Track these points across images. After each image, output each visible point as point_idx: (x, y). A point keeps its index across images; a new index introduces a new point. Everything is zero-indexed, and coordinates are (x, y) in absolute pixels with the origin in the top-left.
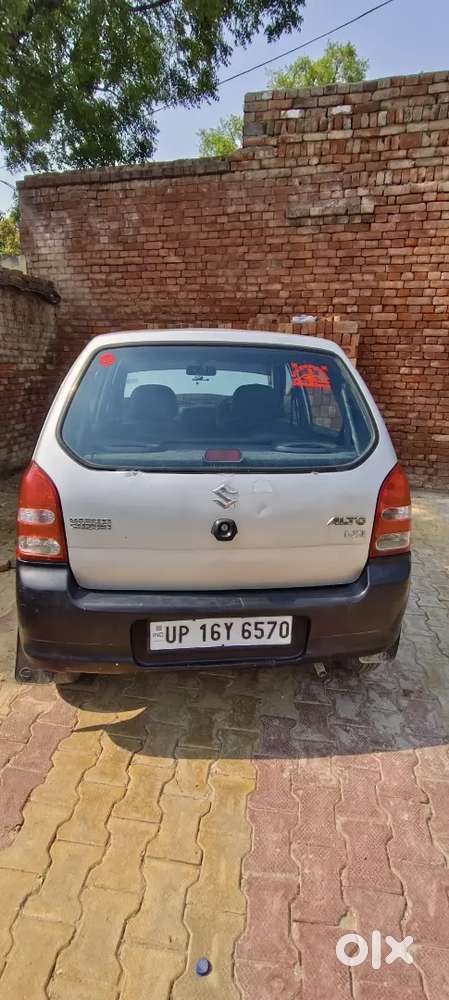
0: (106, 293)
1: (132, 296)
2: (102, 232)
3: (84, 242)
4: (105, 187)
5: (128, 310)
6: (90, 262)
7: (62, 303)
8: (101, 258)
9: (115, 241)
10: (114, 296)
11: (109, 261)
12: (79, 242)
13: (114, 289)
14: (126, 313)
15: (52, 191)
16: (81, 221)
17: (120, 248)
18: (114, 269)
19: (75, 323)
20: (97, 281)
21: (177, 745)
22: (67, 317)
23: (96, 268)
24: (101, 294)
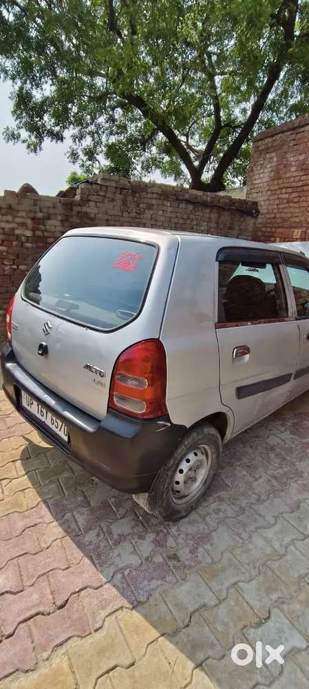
0: (286, 208)
1: (302, 209)
2: (293, 163)
3: (281, 172)
4: (302, 130)
5: (297, 220)
6: (281, 186)
7: (260, 216)
8: (289, 183)
9: (300, 169)
10: (291, 210)
11: (294, 184)
12: (278, 173)
13: (291, 205)
14: (295, 222)
15: (270, 140)
16: (282, 157)
17: (302, 174)
18: (295, 189)
19: (264, 229)
20: (282, 199)
21: (35, 470)
22: (260, 226)
23: (284, 191)
24: (283, 208)
